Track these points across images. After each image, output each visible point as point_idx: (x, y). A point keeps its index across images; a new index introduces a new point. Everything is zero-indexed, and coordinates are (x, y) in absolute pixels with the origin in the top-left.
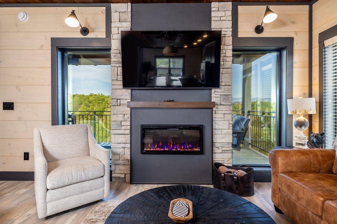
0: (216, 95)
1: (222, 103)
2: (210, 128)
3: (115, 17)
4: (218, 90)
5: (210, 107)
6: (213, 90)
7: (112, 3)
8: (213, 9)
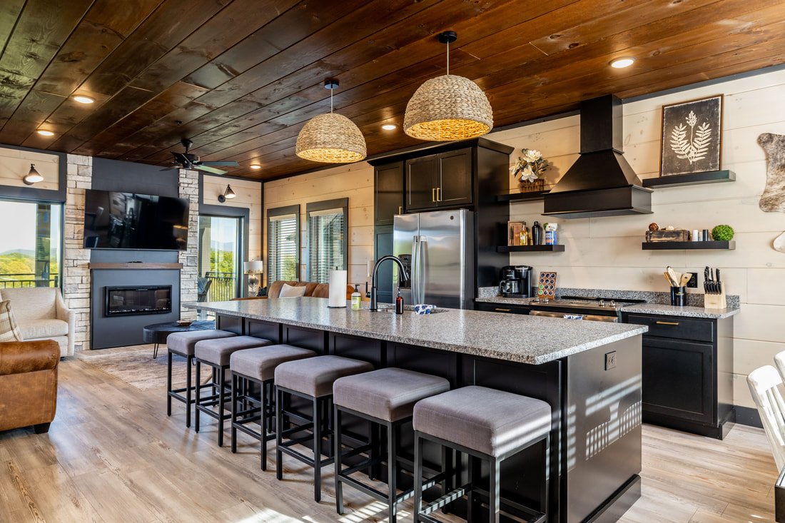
0: (183, 256)
1: (189, 264)
2: (178, 287)
3: (71, 169)
4: (184, 252)
5: (178, 268)
6: (180, 252)
7: (70, 153)
8: (181, 176)
